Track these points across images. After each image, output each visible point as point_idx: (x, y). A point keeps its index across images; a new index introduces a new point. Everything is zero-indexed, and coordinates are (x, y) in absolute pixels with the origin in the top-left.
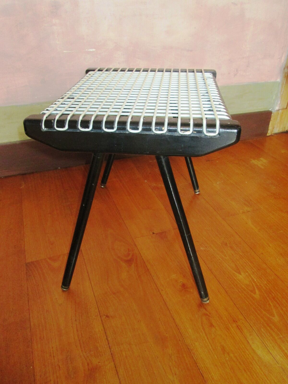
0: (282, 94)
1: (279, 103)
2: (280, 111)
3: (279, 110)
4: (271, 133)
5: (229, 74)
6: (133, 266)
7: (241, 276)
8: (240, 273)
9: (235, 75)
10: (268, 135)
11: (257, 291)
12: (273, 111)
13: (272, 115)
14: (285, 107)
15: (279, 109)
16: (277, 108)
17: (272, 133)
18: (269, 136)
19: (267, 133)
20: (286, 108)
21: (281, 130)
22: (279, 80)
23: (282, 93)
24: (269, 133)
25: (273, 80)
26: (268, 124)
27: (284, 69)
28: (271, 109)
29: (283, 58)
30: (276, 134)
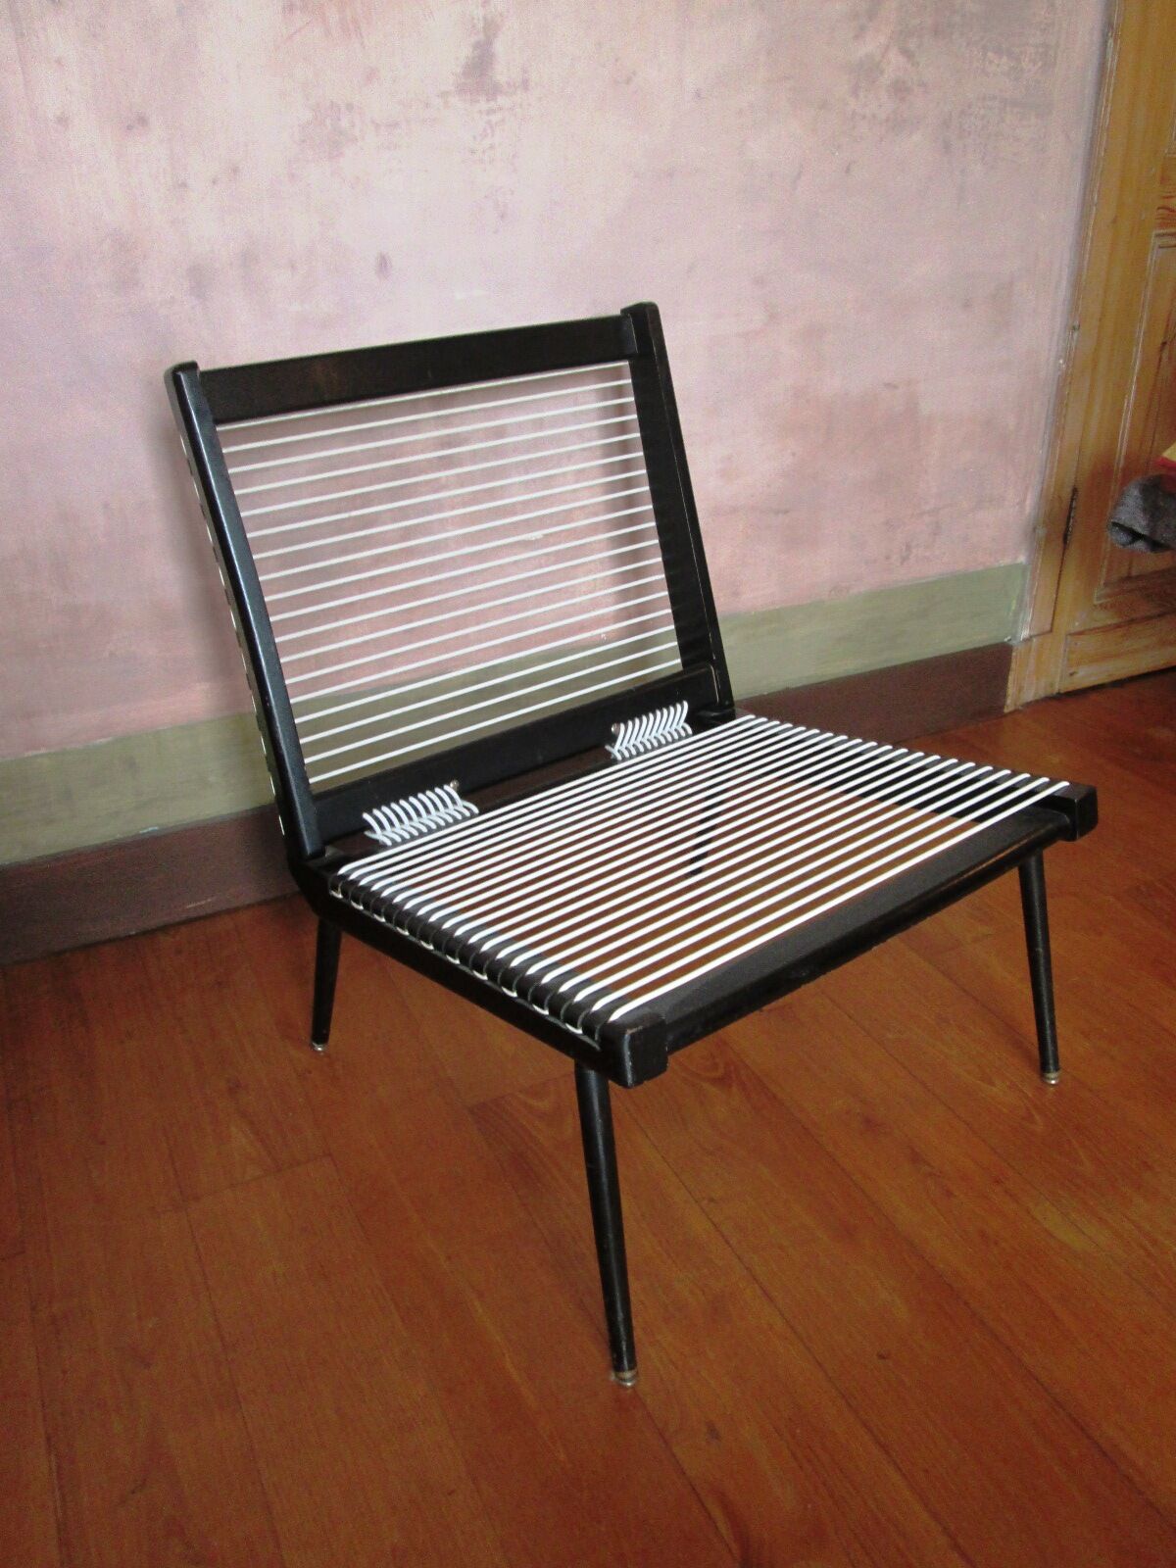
0: (1036, 595)
1: (1029, 619)
2: (1034, 640)
3: (1028, 640)
4: (1015, 705)
5: (888, 558)
6: (734, 1089)
7: (994, 1089)
8: (992, 1083)
9: (904, 559)
10: (1006, 710)
11: (1037, 1117)
12: (1013, 642)
13: (1014, 654)
14: (1048, 627)
15: (1032, 634)
16: (1025, 633)
17: (1018, 703)
18: (1011, 713)
19: (1002, 707)
20: (1051, 631)
21: (1042, 694)
22: (1022, 559)
23: (1034, 593)
24: (1010, 705)
25: (1006, 561)
26: (1005, 680)
27: (1034, 529)
28: (1009, 638)
29: (1028, 502)
30: (1028, 704)
